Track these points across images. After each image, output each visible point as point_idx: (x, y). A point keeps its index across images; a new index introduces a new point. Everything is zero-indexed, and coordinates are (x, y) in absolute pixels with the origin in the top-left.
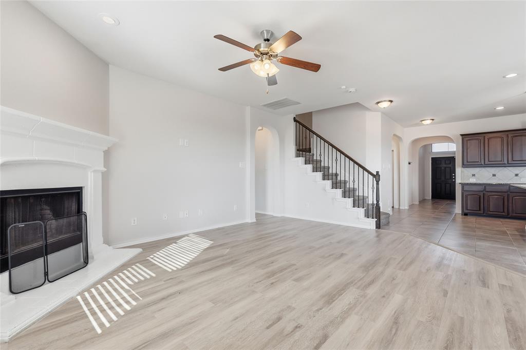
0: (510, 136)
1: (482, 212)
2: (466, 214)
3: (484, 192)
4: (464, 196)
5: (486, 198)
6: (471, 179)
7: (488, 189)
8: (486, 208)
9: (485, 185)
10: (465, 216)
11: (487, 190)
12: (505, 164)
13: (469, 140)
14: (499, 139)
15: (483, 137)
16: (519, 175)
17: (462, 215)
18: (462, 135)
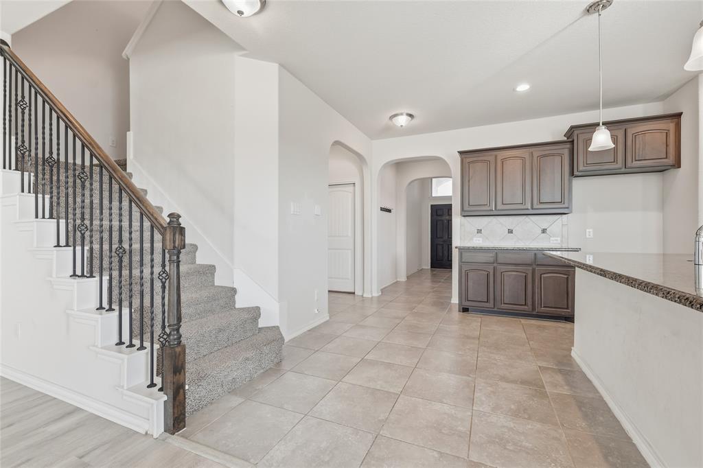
0: (536, 155)
1: (491, 305)
2: (465, 310)
3: (495, 265)
4: (463, 271)
5: (498, 275)
6: (475, 239)
7: (501, 259)
8: (498, 298)
9: (497, 251)
10: (465, 314)
11: (499, 261)
12: (528, 209)
13: (472, 162)
14: (519, 162)
15: (494, 157)
16: (548, 231)
17: (459, 311)
18: (461, 153)
